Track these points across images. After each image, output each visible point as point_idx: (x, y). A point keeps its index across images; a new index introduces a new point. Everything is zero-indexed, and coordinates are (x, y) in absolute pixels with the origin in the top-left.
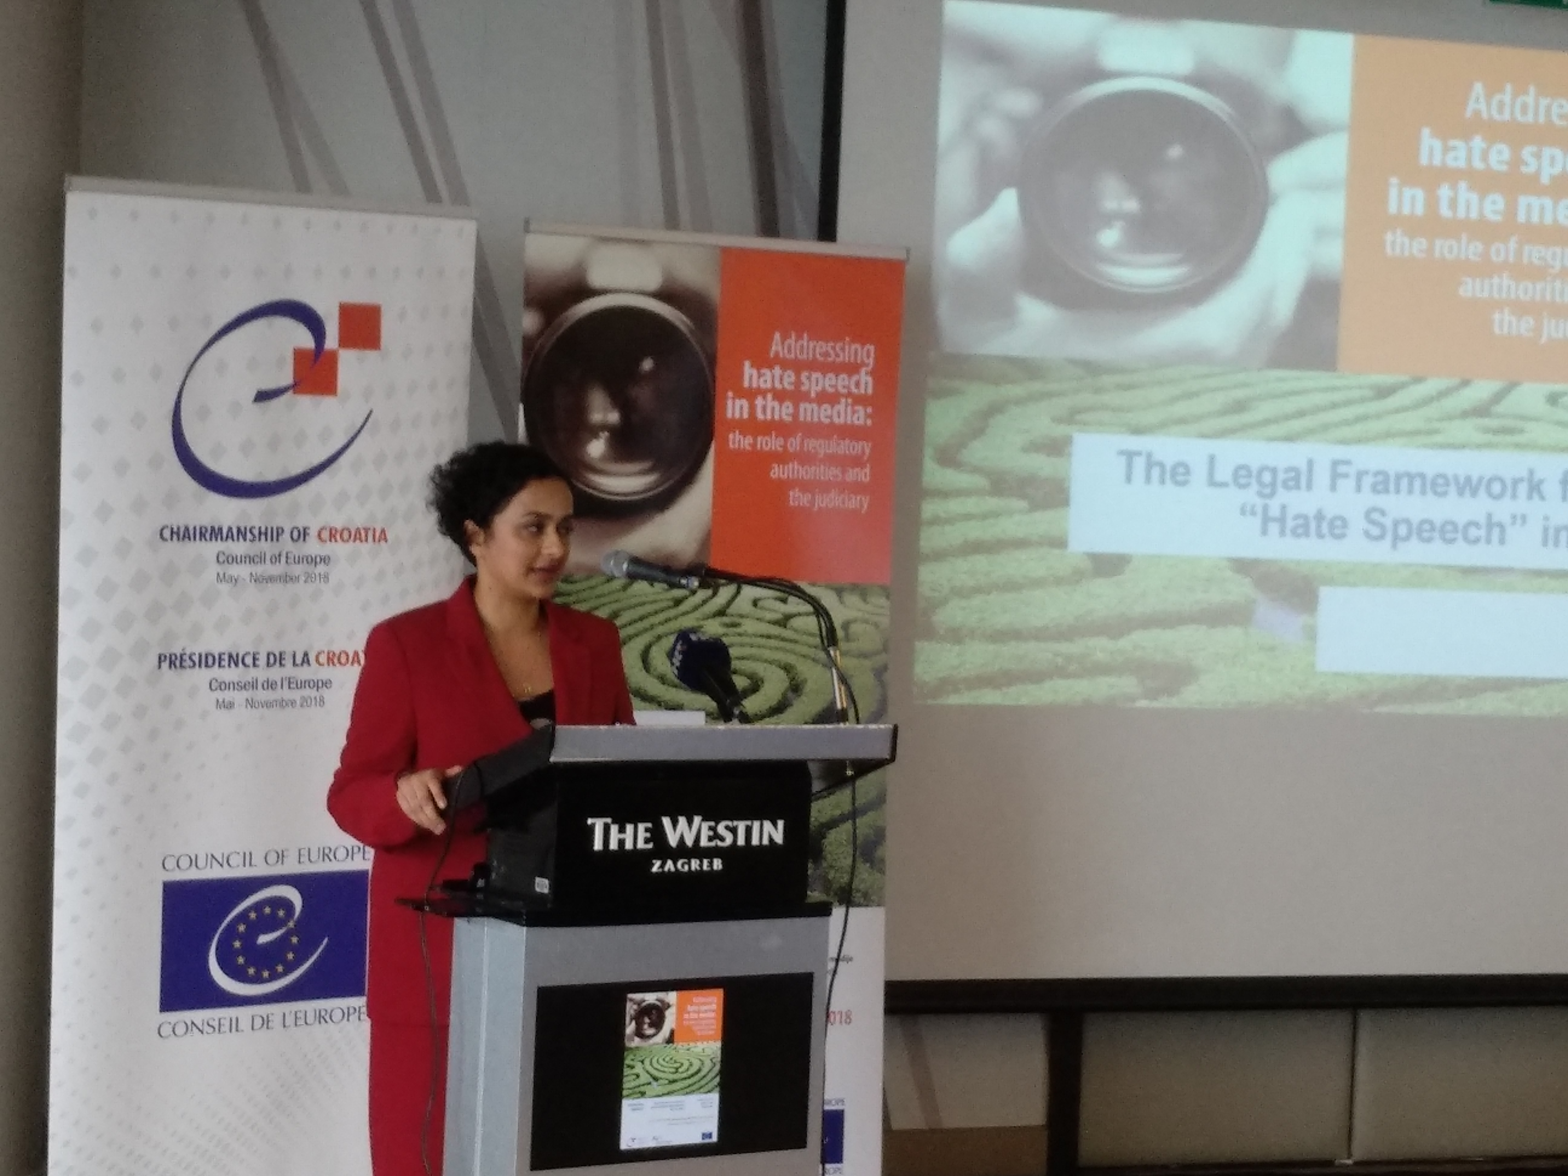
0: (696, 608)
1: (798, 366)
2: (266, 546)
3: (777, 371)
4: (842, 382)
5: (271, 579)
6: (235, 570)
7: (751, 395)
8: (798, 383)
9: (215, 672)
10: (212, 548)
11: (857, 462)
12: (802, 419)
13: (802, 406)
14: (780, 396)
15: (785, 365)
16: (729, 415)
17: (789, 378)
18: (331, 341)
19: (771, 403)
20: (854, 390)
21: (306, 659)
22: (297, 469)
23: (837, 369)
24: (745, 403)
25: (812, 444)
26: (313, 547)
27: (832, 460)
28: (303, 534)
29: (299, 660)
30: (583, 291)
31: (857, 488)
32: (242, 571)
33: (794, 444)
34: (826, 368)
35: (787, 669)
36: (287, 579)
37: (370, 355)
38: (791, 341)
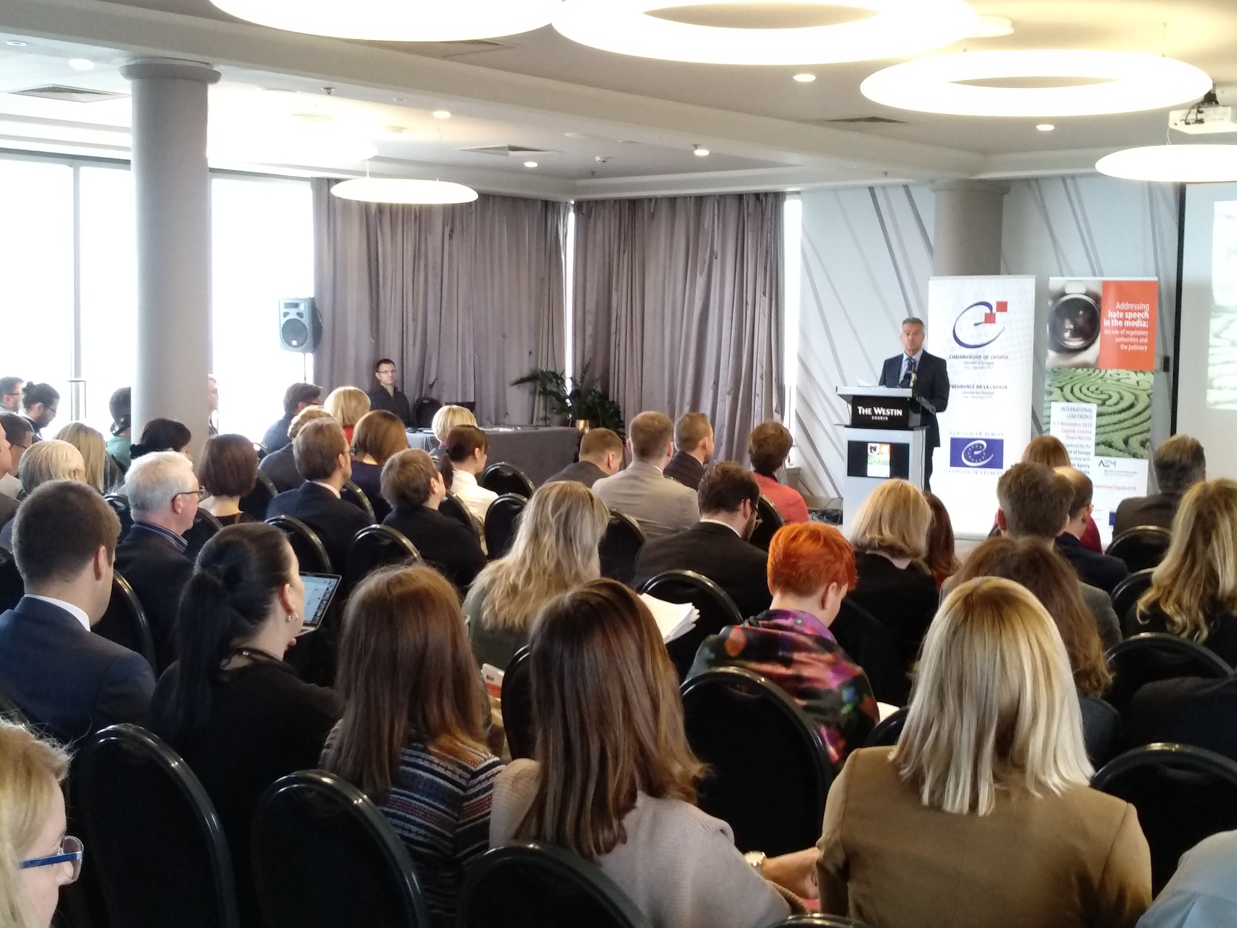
0: (1095, 376)
1: (1124, 311)
2: (976, 360)
3: (1118, 312)
4: (1139, 315)
5: (978, 368)
6: (968, 365)
7: (1110, 319)
8: (1125, 315)
9: (963, 389)
10: (963, 360)
11: (1144, 337)
12: (1125, 325)
13: (1125, 322)
14: (1119, 319)
15: (1120, 311)
16: (1105, 325)
17: (1121, 315)
18: (994, 310)
19: (1116, 321)
20: (1143, 317)
21: (987, 387)
22: (985, 342)
23: (1137, 311)
24: (1109, 321)
25: (1128, 332)
26: (989, 360)
27: (1135, 336)
28: (987, 357)
29: (986, 387)
30: (1064, 294)
31: (1143, 344)
32: (971, 366)
33: (1123, 332)
34: (1133, 311)
35: (1119, 393)
36: (982, 368)
37: (1004, 313)
38: (1123, 304)
